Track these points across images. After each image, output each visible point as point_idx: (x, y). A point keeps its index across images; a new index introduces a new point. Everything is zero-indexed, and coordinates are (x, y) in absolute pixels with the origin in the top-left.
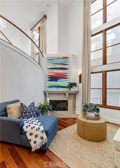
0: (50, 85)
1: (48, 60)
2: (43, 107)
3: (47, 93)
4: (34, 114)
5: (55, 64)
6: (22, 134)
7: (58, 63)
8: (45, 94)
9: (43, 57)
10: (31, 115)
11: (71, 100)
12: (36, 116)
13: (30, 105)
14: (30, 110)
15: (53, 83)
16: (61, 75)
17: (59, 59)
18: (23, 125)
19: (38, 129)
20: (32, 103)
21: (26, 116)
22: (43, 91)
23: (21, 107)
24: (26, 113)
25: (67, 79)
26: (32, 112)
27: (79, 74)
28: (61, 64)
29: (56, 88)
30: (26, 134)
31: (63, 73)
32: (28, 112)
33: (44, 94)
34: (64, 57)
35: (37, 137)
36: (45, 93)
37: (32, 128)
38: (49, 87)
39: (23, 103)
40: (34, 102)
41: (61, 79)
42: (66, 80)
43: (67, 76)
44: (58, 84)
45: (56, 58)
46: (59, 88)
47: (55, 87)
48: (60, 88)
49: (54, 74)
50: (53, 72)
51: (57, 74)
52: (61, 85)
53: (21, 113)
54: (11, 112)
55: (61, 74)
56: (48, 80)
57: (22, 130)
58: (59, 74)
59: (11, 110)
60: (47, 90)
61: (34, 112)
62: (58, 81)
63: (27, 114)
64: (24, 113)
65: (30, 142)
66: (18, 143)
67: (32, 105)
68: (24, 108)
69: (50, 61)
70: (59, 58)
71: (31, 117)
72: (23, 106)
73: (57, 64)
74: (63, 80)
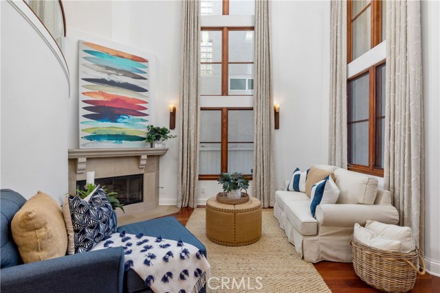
0: (93, 131)
1: (86, 51)
3: (82, 156)
5: (108, 68)
7: (118, 68)
8: (73, 161)
11: (152, 172)
15: (104, 126)
16: (129, 104)
17: (122, 57)
19: (183, 254)
22: (69, 153)
25: (144, 118)
27: (171, 106)
28: (126, 73)
29: (114, 141)
31: (133, 99)
34: (134, 56)
35: (185, 275)
36: (75, 156)
37: (165, 259)
38: (90, 138)
41: (126, 115)
42: (142, 120)
43: (145, 109)
44: (118, 130)
45: (111, 53)
46: (123, 141)
47: (111, 137)
48: (127, 140)
49: (106, 99)
50: (103, 94)
51: (117, 100)
52: (128, 133)
54: (50, 234)
55: (127, 101)
56: (86, 116)
58: (122, 101)
60: (82, 148)
62: (119, 120)
69: (89, 55)
70: (120, 55)
73: (114, 72)
74: (133, 120)
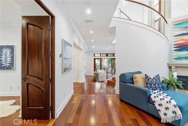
0: (178, 56)
1: (175, 25)
2: (168, 82)
3: (173, 66)
4: (160, 87)
6: (149, 102)
8: (170, 68)
9: (167, 23)
10: (156, 87)
12: (161, 89)
13: (154, 77)
14: (155, 82)
18: (151, 95)
19: (169, 102)
20: (157, 76)
21: (151, 87)
23: (146, 78)
24: (151, 85)
26: (158, 84)
30: (155, 104)
32: (154, 84)
33: (168, 68)
35: (167, 109)
36: (170, 65)
37: (161, 99)
39: (147, 74)
40: (159, 75)
49: (185, 42)
50: (183, 40)
53: (146, 83)
54: (137, 81)
56: (174, 50)
57: (150, 99)
59: (137, 79)
60: (173, 63)
61: (160, 85)
63: (153, 85)
64: (149, 84)
65: (159, 113)
66: (146, 110)
67: (156, 77)
68: (149, 80)
69: (177, 26)
71: (156, 89)
72: (147, 77)
